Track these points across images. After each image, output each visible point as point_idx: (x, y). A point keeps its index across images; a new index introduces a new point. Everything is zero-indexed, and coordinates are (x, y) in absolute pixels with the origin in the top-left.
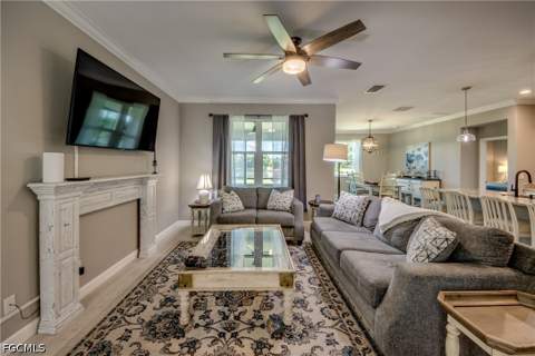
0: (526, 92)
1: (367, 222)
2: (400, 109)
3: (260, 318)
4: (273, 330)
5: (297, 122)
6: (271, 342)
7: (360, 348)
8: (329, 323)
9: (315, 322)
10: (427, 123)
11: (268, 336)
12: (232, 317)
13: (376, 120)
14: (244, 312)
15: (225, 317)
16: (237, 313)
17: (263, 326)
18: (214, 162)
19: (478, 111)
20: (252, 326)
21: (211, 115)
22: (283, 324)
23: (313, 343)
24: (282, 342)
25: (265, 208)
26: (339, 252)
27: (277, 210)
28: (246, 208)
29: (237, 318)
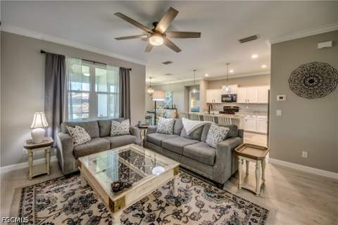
0: (207, 75)
1: (176, 131)
2: (168, 74)
3: (161, 202)
4: (174, 203)
5: (125, 73)
6: (179, 208)
7: (207, 187)
8: (190, 184)
9: (185, 187)
10: (172, 82)
11: (175, 208)
12: (146, 213)
13: (154, 77)
14: (150, 205)
15: (142, 216)
16: (146, 209)
17: (167, 205)
18: (46, 100)
19: (188, 80)
20: (163, 209)
21: (42, 52)
22: (174, 198)
23: (194, 196)
24: (183, 205)
25: (109, 135)
26: (183, 148)
27: (121, 135)
28: (93, 138)
29: (149, 211)
